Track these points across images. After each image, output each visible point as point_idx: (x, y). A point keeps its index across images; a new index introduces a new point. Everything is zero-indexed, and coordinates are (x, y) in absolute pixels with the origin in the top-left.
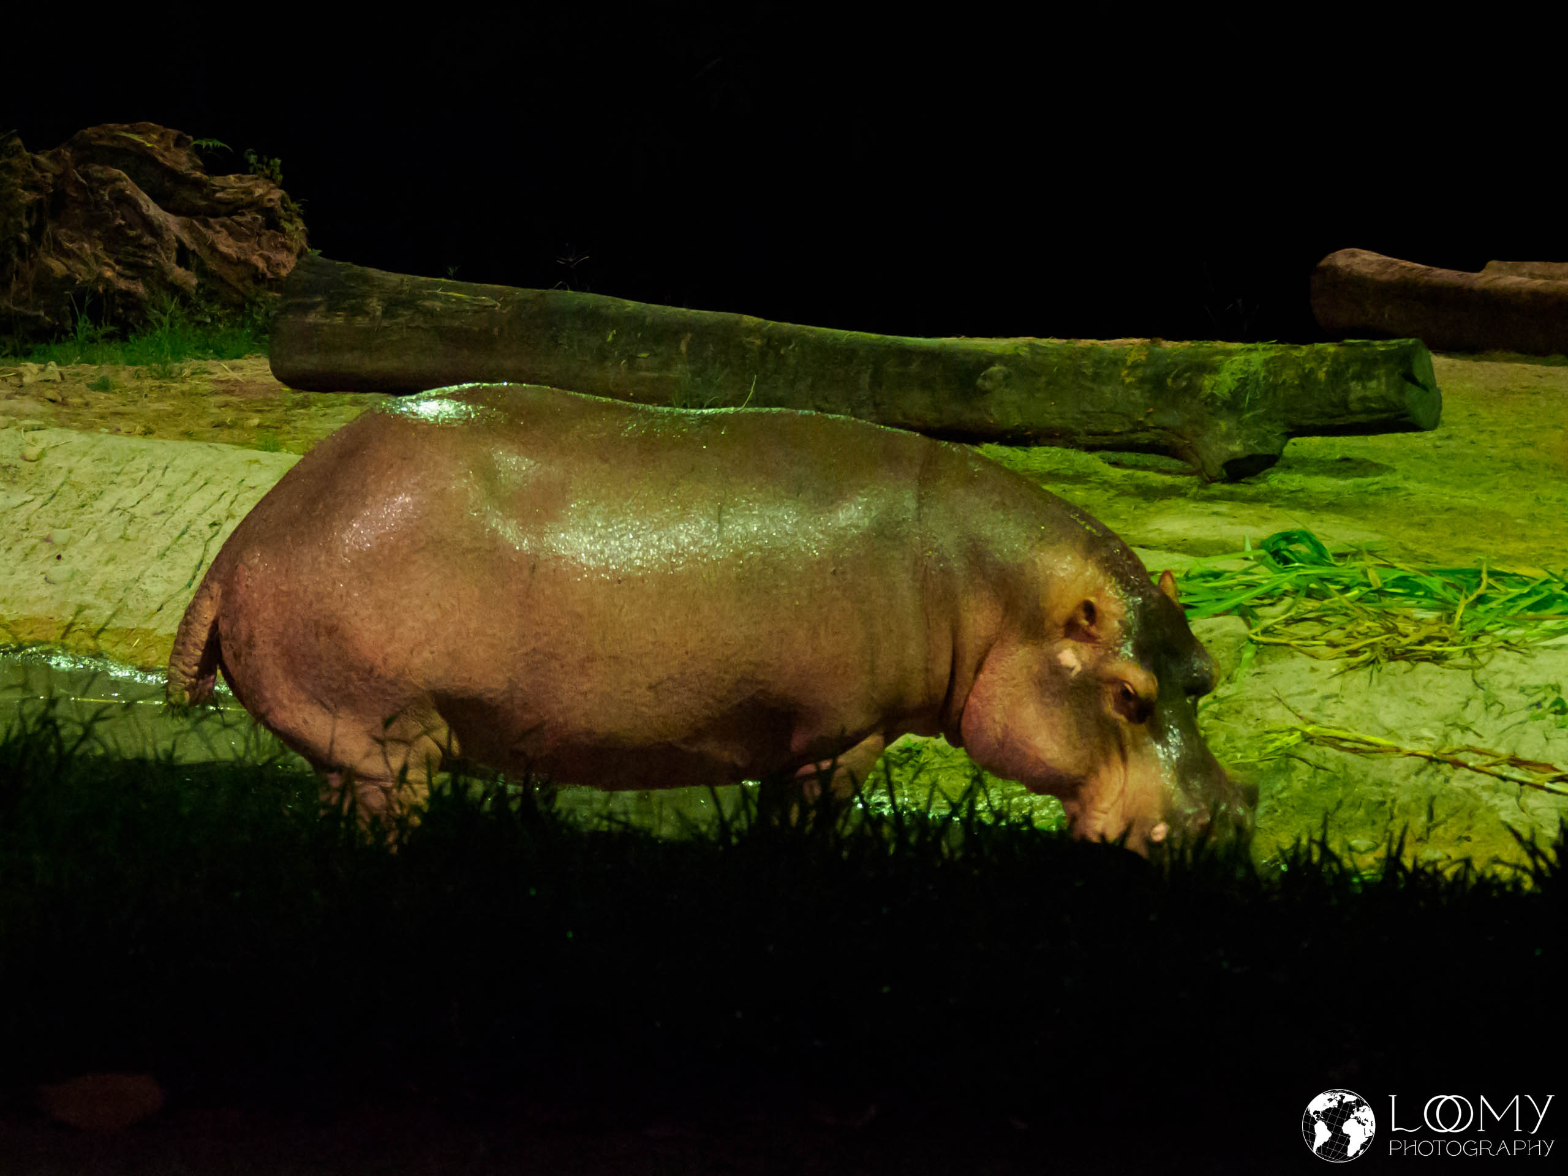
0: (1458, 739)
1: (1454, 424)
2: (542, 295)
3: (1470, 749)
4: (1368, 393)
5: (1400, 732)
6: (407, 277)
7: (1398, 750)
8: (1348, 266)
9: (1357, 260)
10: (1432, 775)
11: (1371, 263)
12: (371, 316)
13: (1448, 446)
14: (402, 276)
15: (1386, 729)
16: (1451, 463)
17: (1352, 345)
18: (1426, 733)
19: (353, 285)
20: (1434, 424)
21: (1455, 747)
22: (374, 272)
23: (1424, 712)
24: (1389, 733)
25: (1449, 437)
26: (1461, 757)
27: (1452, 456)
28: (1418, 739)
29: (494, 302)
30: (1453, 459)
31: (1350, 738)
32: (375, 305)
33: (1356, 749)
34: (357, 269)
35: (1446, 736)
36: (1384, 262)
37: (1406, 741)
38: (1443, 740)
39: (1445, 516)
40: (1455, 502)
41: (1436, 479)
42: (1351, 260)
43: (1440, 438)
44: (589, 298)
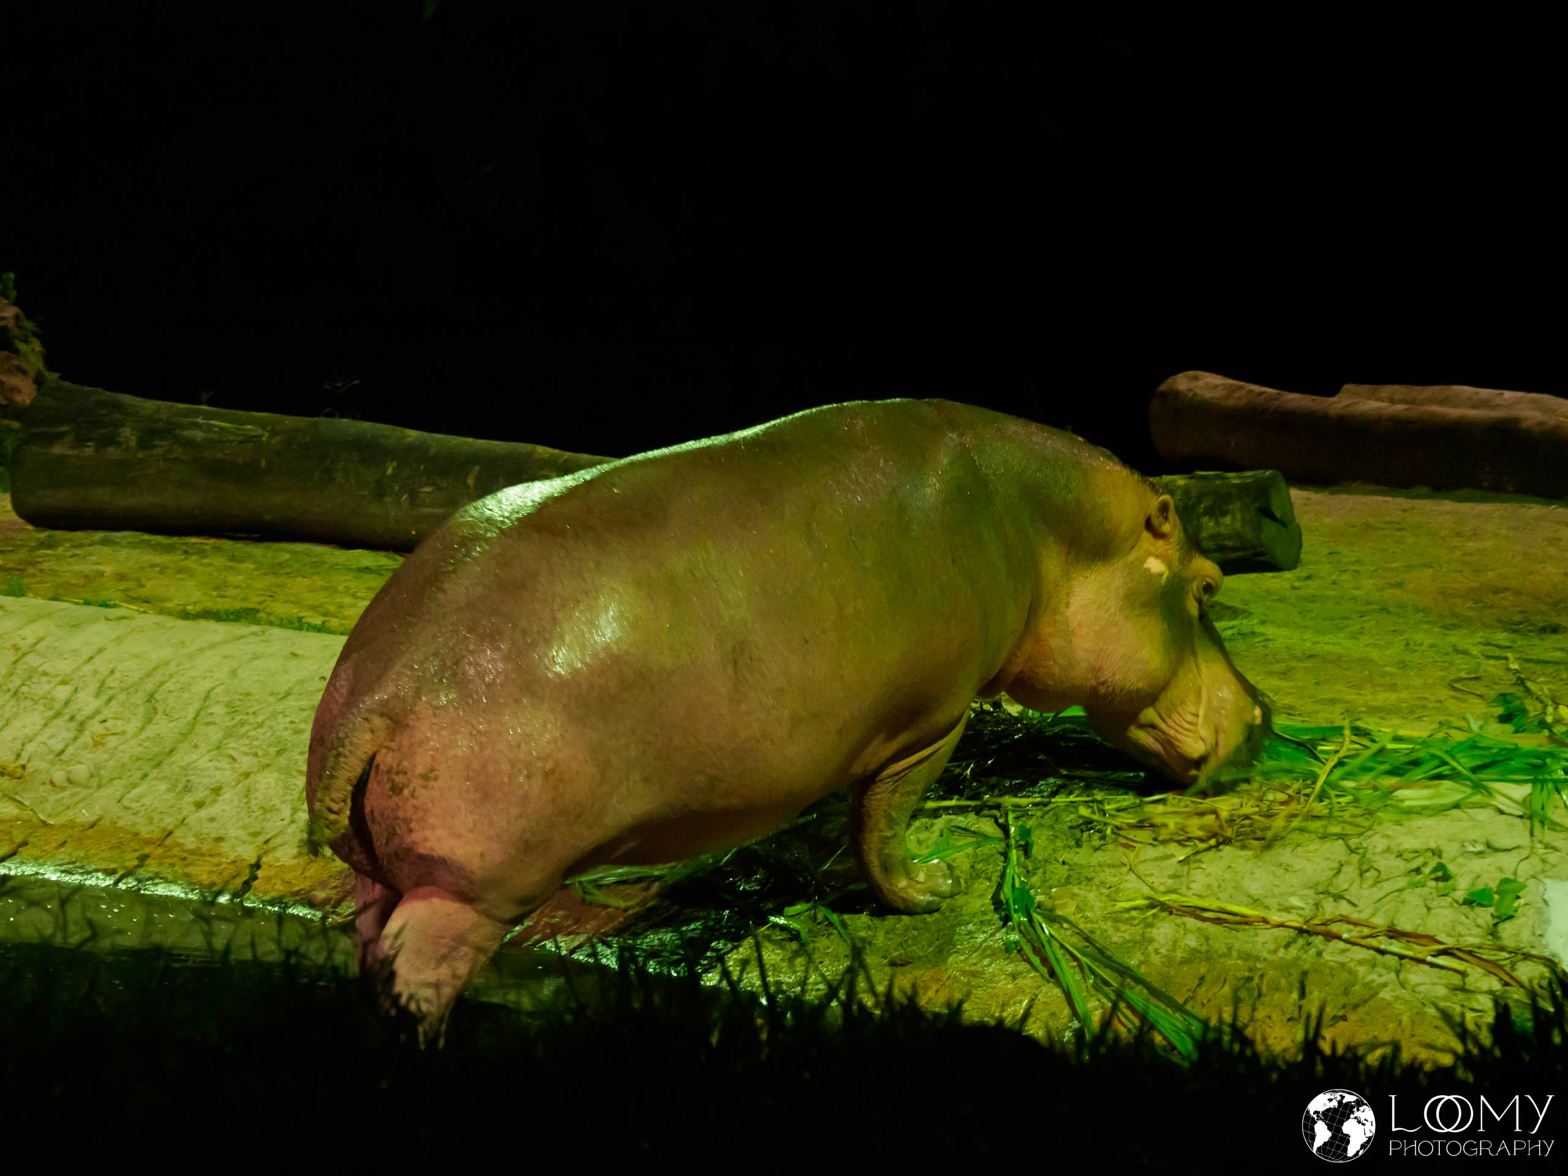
0: (1330, 909)
1: (1315, 563)
2: (315, 424)
3: (1344, 920)
4: (1223, 530)
5: (1267, 901)
6: (163, 404)
7: (1265, 921)
8: (1190, 390)
9: (1201, 383)
10: (1302, 948)
11: (1216, 387)
12: (124, 447)
13: (1307, 586)
14: (159, 403)
15: (1250, 896)
16: (1310, 606)
17: (1204, 477)
18: (1295, 901)
19: (104, 412)
20: (1293, 563)
21: (1328, 917)
22: (126, 399)
23: (1291, 878)
24: (1255, 902)
25: (1309, 578)
26: (1335, 928)
27: (1312, 599)
28: (1287, 909)
29: (260, 432)
30: (1313, 602)
31: (1213, 907)
32: (128, 434)
33: (1219, 919)
34: (107, 395)
35: (1317, 906)
36: (1231, 385)
37: (1273, 910)
38: (1314, 908)
39: (1308, 664)
40: (1317, 649)
41: (1295, 623)
42: (1193, 385)
43: (1299, 579)
44: (366, 427)
